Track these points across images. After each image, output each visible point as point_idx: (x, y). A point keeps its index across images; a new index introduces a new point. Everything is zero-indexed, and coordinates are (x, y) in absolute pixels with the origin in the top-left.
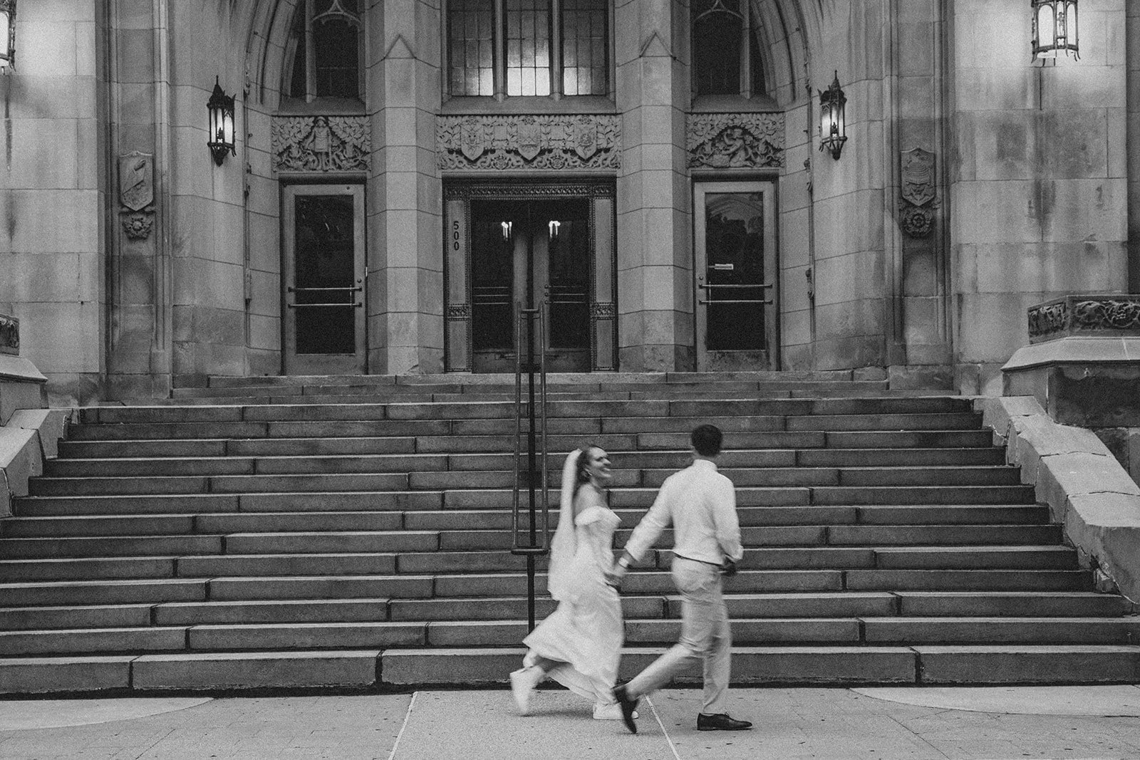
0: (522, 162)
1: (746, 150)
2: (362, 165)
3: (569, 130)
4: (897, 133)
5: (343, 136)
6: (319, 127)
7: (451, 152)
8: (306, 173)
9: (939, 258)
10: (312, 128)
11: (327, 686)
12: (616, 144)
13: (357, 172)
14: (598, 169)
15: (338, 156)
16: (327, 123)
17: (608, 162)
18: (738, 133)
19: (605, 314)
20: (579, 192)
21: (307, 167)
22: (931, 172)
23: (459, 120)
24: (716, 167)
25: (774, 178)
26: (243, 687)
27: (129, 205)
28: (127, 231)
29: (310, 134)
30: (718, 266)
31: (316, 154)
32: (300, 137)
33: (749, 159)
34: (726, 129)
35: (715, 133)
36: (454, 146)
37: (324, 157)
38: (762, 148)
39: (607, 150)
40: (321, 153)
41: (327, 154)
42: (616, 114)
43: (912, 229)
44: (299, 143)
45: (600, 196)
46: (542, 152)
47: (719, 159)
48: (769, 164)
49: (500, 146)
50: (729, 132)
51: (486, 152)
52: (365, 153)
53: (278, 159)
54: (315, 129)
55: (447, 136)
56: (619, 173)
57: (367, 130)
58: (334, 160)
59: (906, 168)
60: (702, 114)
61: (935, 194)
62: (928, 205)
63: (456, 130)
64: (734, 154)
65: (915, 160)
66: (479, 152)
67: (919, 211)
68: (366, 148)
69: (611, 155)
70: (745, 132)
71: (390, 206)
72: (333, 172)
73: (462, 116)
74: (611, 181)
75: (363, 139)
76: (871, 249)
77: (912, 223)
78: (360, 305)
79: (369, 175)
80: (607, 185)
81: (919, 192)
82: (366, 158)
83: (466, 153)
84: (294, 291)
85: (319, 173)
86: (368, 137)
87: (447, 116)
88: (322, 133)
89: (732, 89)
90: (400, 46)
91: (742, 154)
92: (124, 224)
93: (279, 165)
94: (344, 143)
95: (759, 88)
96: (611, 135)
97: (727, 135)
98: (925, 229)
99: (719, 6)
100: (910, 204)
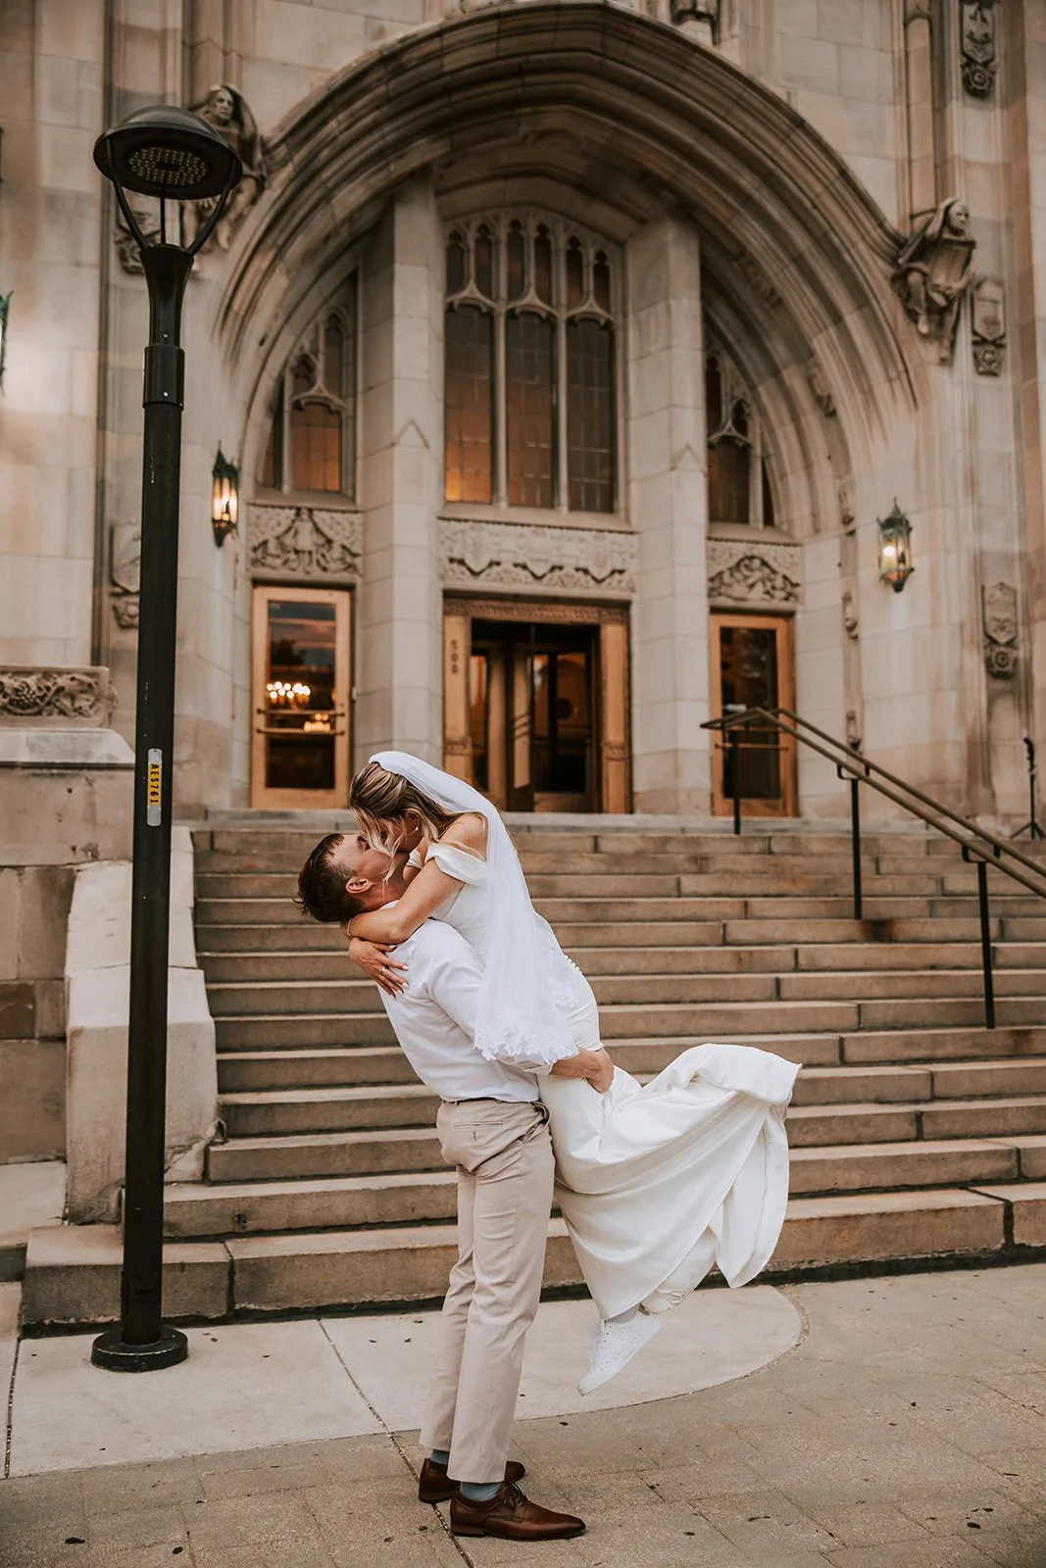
0: (531, 578)
1: (764, 583)
2: (351, 567)
3: (583, 546)
4: (979, 565)
5: (330, 534)
6: (302, 520)
7: (452, 560)
8: (284, 574)
9: (1023, 701)
10: (293, 521)
11: (936, 1255)
12: (632, 566)
13: (345, 577)
14: (611, 591)
15: (323, 556)
16: (311, 517)
17: (623, 585)
18: (756, 563)
19: (617, 753)
20: (588, 616)
21: (287, 566)
22: (1012, 608)
23: (462, 525)
24: (736, 599)
25: (789, 615)
26: (815, 1265)
27: (123, 584)
28: (118, 618)
29: (290, 529)
30: (731, 707)
31: (297, 552)
32: (280, 530)
33: (768, 593)
34: (742, 560)
35: (733, 562)
36: (457, 555)
37: (307, 557)
38: (779, 582)
39: (621, 572)
40: (303, 552)
41: (310, 553)
42: (632, 533)
43: (997, 668)
44: (278, 538)
45: (612, 622)
46: (553, 569)
47: (739, 590)
48: (786, 599)
49: (508, 560)
50: (747, 562)
51: (491, 564)
52: (355, 555)
53: (252, 555)
54: (297, 523)
55: (449, 543)
56: (634, 598)
57: (359, 529)
58: (318, 562)
59: (990, 603)
60: (720, 540)
61: (1016, 631)
62: (1010, 644)
63: (459, 536)
64: (752, 586)
65: (998, 594)
66: (484, 563)
67: (1002, 649)
68: (355, 549)
69: (625, 577)
70: (764, 563)
71: (397, 615)
72: (317, 575)
73: (466, 521)
74: (624, 607)
75: (353, 539)
76: (951, 688)
77: (997, 662)
78: (342, 733)
79: (358, 581)
80: (621, 609)
81: (1002, 629)
82: (358, 561)
83: (470, 562)
84: (264, 712)
85: (299, 575)
86: (360, 537)
87: (449, 520)
88: (305, 528)
89: (743, 518)
90: (411, 432)
91: (759, 588)
92: (115, 609)
93: (254, 562)
94: (330, 542)
95: (769, 520)
96: (626, 556)
97: (746, 566)
98: (1009, 668)
99: (730, 430)
100: (993, 641)
